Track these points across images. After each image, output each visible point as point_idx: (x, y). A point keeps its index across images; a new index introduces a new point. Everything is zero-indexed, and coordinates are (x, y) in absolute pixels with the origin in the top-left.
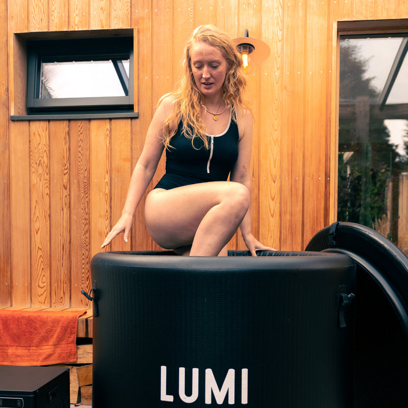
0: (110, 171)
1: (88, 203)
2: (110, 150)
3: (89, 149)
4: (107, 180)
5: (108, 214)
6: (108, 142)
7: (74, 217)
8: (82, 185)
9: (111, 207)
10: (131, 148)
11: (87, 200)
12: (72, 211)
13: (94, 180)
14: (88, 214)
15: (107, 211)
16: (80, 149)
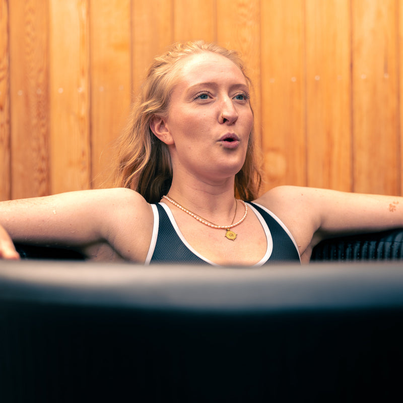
0: (89, 71)
1: (47, 137)
2: (89, 27)
3: (47, 27)
4: (83, 88)
5: (86, 159)
6: (84, 12)
7: (18, 167)
8: (33, 101)
9: (91, 144)
10: (132, 24)
11: (43, 130)
12: (16, 154)
13: (58, 90)
14: (47, 159)
15: (83, 154)
16: (29, 29)
